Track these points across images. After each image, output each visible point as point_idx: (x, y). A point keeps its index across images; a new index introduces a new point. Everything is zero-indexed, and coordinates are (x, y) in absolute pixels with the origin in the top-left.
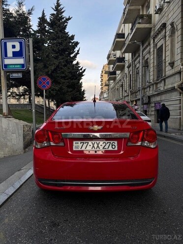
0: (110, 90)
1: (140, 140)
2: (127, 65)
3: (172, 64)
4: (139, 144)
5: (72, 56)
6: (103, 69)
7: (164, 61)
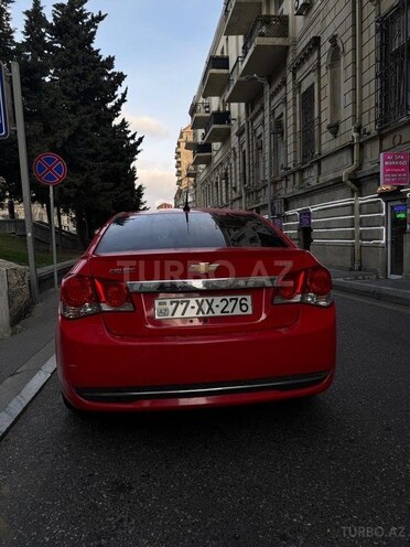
0: (199, 186)
1: (298, 291)
2: (235, 129)
3: (334, 129)
4: (297, 299)
5: (110, 105)
6: (181, 137)
7: (316, 122)
